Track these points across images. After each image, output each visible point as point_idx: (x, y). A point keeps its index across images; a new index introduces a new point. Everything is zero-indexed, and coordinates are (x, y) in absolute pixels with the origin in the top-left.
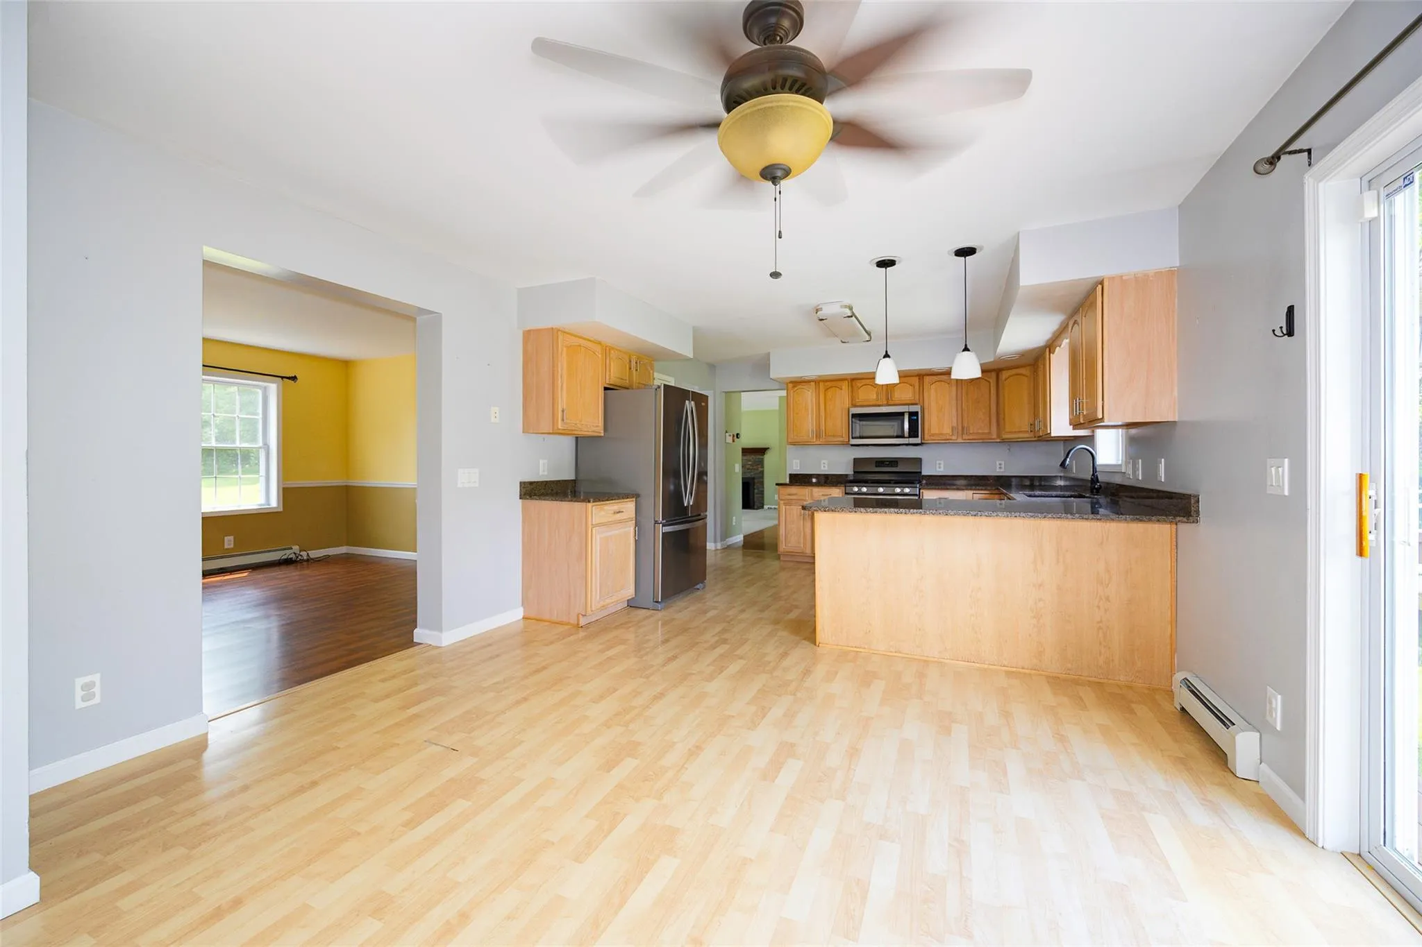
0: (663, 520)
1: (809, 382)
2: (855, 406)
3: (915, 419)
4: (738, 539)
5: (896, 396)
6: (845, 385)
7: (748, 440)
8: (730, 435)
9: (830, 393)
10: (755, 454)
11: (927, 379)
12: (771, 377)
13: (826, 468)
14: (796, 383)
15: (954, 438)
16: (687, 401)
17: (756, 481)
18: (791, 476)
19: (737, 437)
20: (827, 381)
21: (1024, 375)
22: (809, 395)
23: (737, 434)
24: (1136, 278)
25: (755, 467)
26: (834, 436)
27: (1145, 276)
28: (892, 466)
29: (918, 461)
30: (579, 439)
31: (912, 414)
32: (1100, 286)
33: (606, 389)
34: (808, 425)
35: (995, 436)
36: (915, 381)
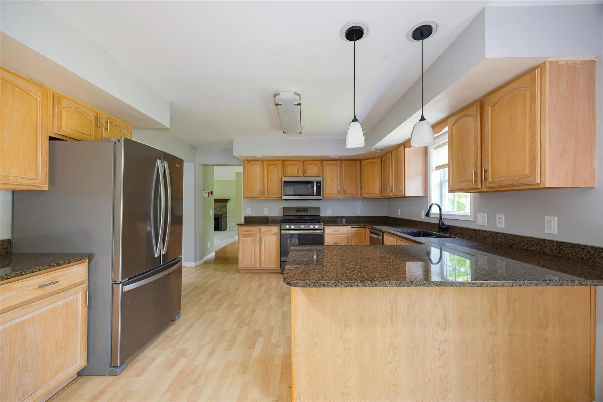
0: (122, 279)
1: (258, 160)
2: (285, 177)
3: (319, 185)
4: (212, 255)
5: (308, 172)
6: (279, 164)
7: (217, 195)
8: (206, 192)
9: (270, 168)
10: (222, 203)
11: (325, 163)
12: (234, 155)
13: (267, 213)
14: (249, 161)
15: (339, 196)
16: (158, 160)
17: (222, 216)
18: (246, 218)
19: (211, 194)
20: (268, 161)
21: (376, 163)
22: (257, 169)
23: (211, 192)
24: (568, 64)
25: (222, 209)
26: (273, 194)
27: (574, 63)
28: (304, 212)
29: (318, 209)
30: (15, 192)
31: (317, 182)
32: (539, 69)
33: (51, 138)
34: (257, 187)
35: (359, 196)
36: (319, 163)
